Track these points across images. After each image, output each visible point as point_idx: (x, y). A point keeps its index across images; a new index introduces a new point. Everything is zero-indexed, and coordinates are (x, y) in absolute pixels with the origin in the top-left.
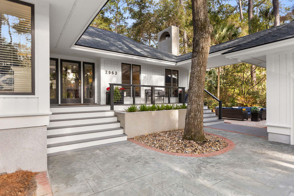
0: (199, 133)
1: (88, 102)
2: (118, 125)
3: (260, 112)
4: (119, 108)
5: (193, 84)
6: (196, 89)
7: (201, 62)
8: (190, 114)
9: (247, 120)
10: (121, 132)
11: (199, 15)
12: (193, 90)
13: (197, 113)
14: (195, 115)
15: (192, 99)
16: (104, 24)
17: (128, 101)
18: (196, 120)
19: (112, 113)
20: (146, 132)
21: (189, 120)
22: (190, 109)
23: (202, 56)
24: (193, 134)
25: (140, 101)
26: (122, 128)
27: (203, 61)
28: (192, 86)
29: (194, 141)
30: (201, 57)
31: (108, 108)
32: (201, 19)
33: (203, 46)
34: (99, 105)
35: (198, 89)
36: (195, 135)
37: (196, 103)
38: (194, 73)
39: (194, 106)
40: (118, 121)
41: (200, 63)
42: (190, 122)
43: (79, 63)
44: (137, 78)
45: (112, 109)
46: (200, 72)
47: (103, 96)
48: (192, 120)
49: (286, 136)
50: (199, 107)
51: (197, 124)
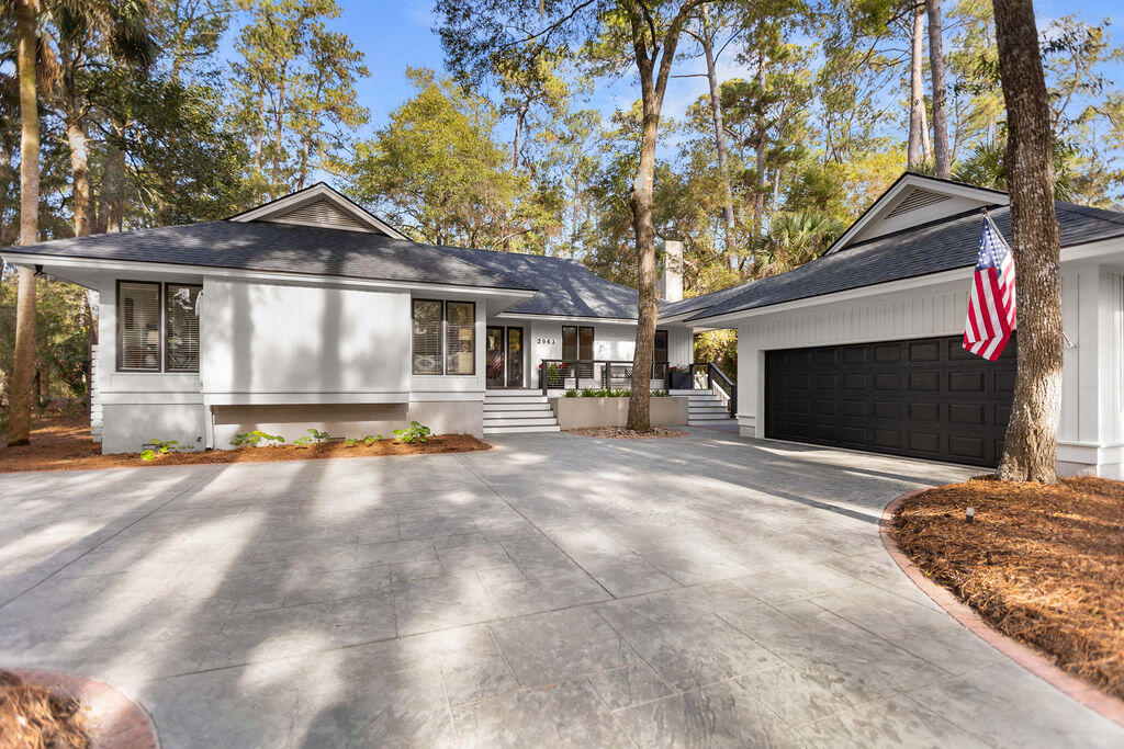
1: (515, 383)
2: (551, 414)
4: (555, 393)
10: (553, 421)
16: (546, 215)
17: (570, 384)
19: (545, 400)
20: (586, 425)
25: (594, 384)
26: (555, 417)
31: (541, 392)
34: (529, 388)
40: (552, 409)
43: (502, 328)
44: (588, 353)
45: (545, 394)
47: (535, 376)
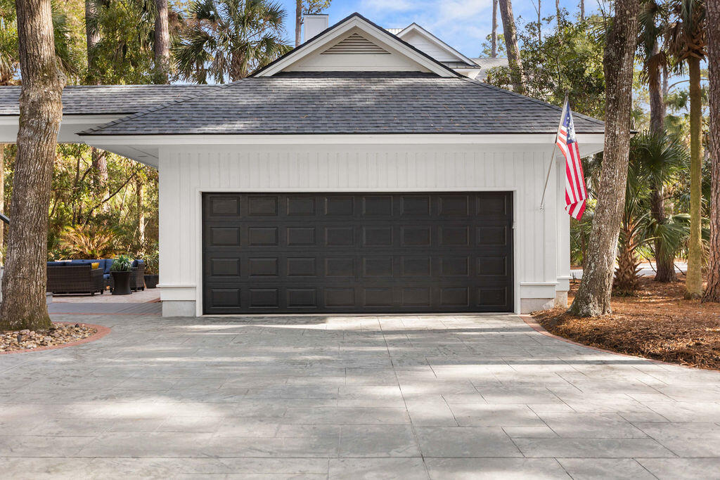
0: (41, 311)
3: (132, 269)
5: (26, 202)
6: (32, 212)
7: (45, 153)
8: (20, 269)
9: (102, 293)
11: (39, 45)
12: (25, 214)
13: (36, 266)
14: (32, 272)
15: (22, 234)
18: (34, 283)
21: (16, 284)
22: (19, 259)
23: (47, 141)
24: (26, 314)
27: (48, 151)
28: (24, 205)
29: (31, 331)
30: (45, 143)
32: (42, 57)
33: (48, 119)
35: (37, 214)
36: (31, 318)
37: (33, 245)
38: (28, 177)
39: (28, 251)
41: (43, 156)
42: (18, 289)
46: (43, 174)
48: (23, 283)
49: (191, 302)
50: (39, 252)
51: (36, 292)
